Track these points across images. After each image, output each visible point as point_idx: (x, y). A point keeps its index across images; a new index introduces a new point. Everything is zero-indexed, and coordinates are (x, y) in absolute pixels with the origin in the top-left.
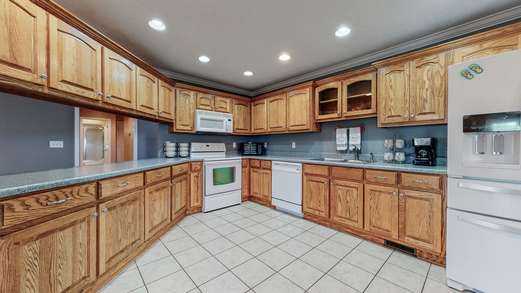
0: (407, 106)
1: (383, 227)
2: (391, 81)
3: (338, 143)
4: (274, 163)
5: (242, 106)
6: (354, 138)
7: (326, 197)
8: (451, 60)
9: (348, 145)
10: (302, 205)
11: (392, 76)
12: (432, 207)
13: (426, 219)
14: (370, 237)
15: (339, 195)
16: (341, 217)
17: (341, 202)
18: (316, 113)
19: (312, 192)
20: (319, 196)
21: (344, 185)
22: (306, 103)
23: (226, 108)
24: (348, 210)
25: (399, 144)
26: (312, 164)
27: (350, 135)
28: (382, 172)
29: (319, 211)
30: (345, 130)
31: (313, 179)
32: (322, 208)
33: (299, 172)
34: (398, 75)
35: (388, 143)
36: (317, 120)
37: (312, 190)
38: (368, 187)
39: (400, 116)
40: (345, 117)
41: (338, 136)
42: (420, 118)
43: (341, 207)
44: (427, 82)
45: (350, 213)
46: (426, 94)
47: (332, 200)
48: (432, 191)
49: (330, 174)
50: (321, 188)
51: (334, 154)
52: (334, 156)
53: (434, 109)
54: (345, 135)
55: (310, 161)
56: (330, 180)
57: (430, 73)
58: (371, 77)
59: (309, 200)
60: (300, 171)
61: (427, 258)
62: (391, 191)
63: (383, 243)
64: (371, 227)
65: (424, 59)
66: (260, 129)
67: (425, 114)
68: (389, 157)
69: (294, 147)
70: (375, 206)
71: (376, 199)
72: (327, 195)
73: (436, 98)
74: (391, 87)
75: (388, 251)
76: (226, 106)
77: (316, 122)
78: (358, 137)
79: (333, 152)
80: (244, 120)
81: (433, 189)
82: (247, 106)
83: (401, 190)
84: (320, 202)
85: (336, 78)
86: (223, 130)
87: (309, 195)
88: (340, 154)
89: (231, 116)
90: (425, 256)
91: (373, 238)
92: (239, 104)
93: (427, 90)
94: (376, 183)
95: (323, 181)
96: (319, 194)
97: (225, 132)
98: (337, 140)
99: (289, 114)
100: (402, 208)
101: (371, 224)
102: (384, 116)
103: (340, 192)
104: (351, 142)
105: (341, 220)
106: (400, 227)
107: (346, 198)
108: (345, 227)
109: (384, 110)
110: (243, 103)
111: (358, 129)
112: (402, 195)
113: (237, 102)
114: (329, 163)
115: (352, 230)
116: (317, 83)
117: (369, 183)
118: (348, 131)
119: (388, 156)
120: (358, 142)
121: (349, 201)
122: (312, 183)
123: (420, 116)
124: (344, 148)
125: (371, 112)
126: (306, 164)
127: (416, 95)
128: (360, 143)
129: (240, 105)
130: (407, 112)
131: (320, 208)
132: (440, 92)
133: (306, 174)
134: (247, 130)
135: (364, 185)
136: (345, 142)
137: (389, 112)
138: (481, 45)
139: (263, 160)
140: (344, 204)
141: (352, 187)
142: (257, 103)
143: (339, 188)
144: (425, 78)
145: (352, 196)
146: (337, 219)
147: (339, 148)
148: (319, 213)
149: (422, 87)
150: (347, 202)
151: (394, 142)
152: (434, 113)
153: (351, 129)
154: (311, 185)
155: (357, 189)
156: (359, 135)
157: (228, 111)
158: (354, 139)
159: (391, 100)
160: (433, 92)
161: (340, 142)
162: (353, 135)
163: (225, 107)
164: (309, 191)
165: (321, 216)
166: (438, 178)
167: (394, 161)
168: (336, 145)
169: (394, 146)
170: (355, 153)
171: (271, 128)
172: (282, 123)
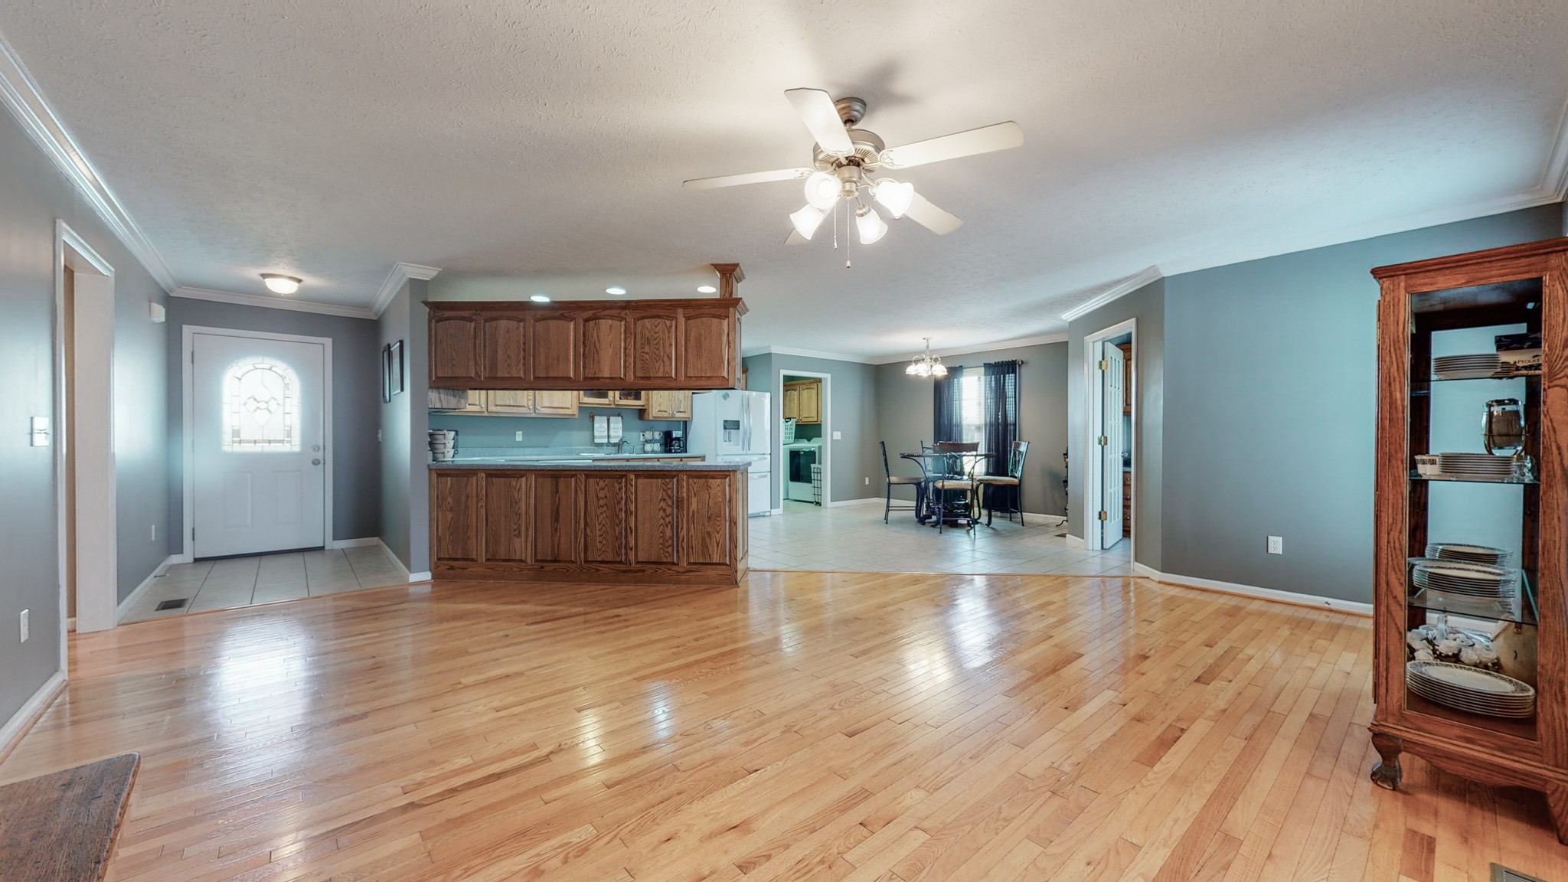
0: (671, 404)
3: (596, 434)
6: (615, 429)
9: (609, 436)
25: (658, 436)
27: (611, 425)
30: (605, 418)
35: (648, 435)
36: (580, 403)
39: (666, 412)
40: (617, 404)
41: (596, 425)
42: (678, 415)
46: (681, 397)
51: (590, 447)
53: (686, 409)
54: (605, 425)
67: (681, 412)
69: (521, 439)
73: (686, 402)
77: (579, 405)
78: (620, 428)
79: (586, 446)
88: (598, 447)
98: (595, 430)
104: (612, 433)
111: (620, 418)
118: (608, 420)
120: (620, 433)
123: (678, 413)
124: (605, 441)
125: (640, 404)
128: (622, 436)
130: (671, 409)
132: (688, 398)
136: (605, 433)
137: (659, 407)
147: (597, 441)
151: (654, 434)
152: (685, 412)
153: (612, 419)
156: (621, 425)
160: (684, 396)
161: (599, 433)
162: (614, 425)
168: (593, 437)
169: (653, 437)
170: (619, 446)
171: (496, 405)
172: (526, 400)
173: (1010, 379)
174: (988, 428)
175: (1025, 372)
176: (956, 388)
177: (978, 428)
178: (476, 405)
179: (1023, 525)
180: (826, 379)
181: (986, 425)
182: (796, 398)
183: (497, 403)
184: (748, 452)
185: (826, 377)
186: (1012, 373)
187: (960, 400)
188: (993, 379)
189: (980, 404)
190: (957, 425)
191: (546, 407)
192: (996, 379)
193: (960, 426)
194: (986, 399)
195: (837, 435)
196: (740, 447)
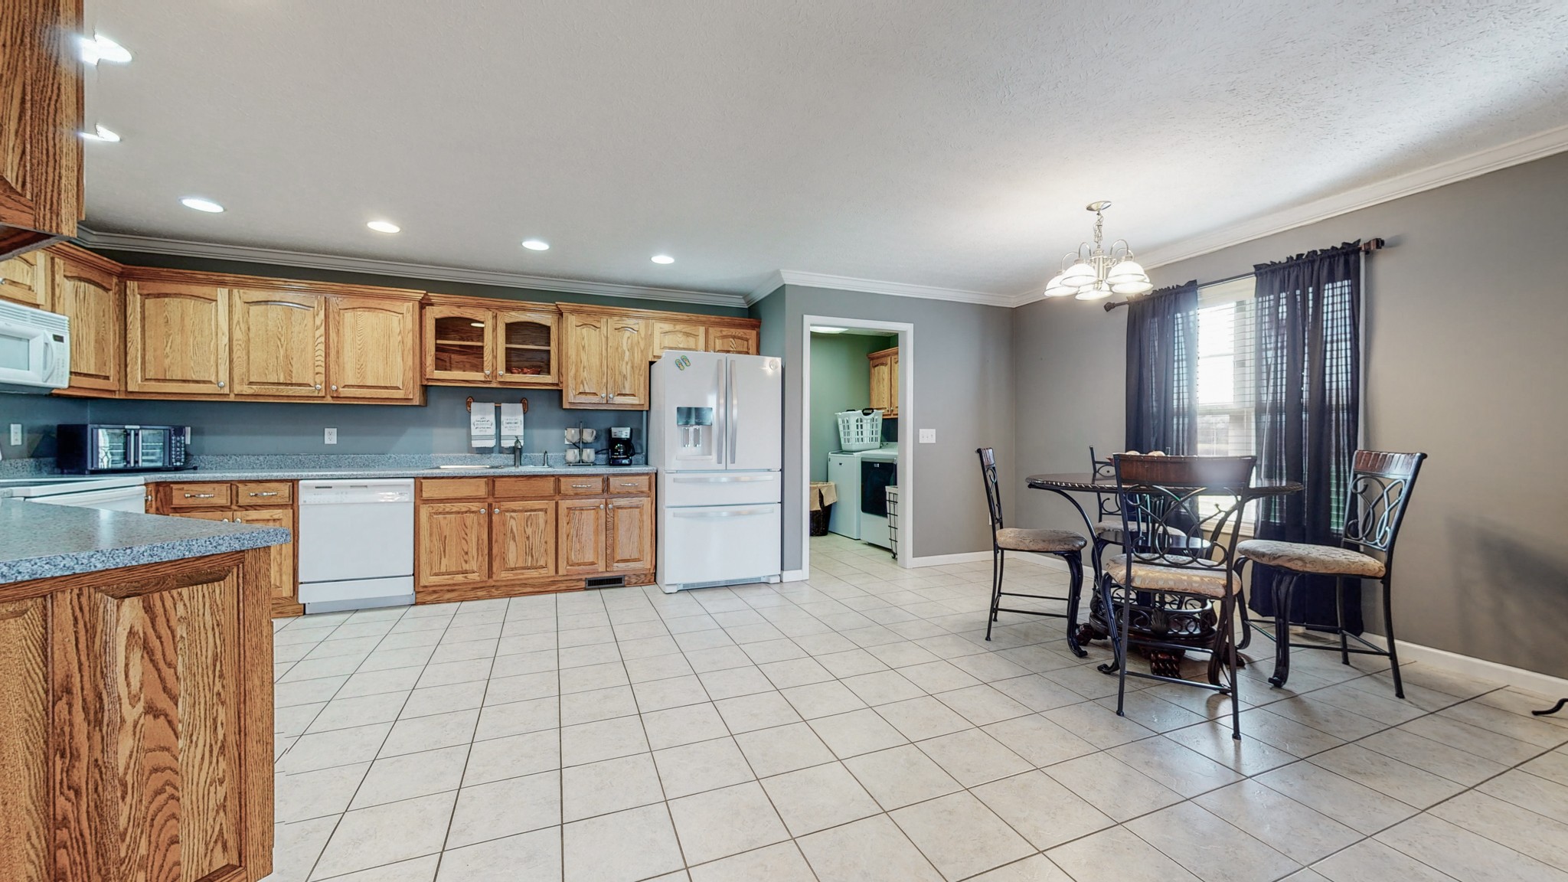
0: (605, 380)
1: (586, 561)
2: (583, 338)
3: (474, 432)
4: (307, 487)
5: (92, 287)
6: (510, 423)
7: (482, 540)
8: (650, 333)
9: (499, 437)
10: (413, 575)
11: (585, 331)
12: (641, 514)
13: (637, 531)
14: (563, 586)
15: (512, 529)
16: (516, 569)
17: (515, 541)
18: (428, 364)
19: (445, 537)
20: (463, 541)
21: (521, 508)
22: (400, 337)
23: (30, 288)
24: (530, 552)
25: (588, 435)
26: (443, 478)
27: (503, 418)
28: (584, 479)
29: (465, 572)
30: (491, 406)
31: (447, 510)
32: (473, 565)
33: (407, 500)
34: (592, 331)
35: (572, 434)
36: (428, 379)
37: (447, 532)
38: (564, 504)
39: (595, 394)
40: (500, 382)
41: (474, 418)
42: (619, 400)
43: (515, 551)
44: (627, 353)
45: (532, 556)
46: (626, 369)
47: (496, 541)
48: (641, 495)
49: (492, 492)
50: (468, 524)
51: (464, 455)
52: (463, 461)
53: (635, 390)
54: (492, 418)
55: (430, 471)
56: (490, 505)
57: (630, 341)
58: (550, 321)
59: (436, 558)
60: (409, 496)
61: (636, 583)
62: (597, 505)
63: (584, 586)
64: (568, 567)
65: (623, 320)
66: (184, 381)
67: (625, 395)
68: (589, 456)
69: (334, 441)
70: (575, 533)
71: (577, 521)
72: (485, 537)
73: (636, 377)
74: (584, 347)
75: (595, 594)
76: (32, 279)
77: (425, 383)
78: (519, 423)
79: (463, 452)
80: (100, 342)
81: (642, 492)
82: (107, 290)
83: (609, 500)
84: (467, 553)
85: (480, 301)
86: (33, 376)
87: (437, 544)
88: (480, 455)
89: (61, 323)
90: (634, 581)
91: (568, 585)
92: (80, 279)
93: (627, 363)
94: (577, 495)
95: (474, 509)
96: (464, 538)
97: (40, 382)
98: (472, 426)
99: (338, 352)
100: (610, 525)
101: (568, 563)
102: (574, 392)
103: (513, 522)
104: (504, 432)
105: (516, 574)
106: (608, 552)
107: (525, 532)
108: (520, 585)
109: (574, 381)
110: (95, 276)
111: (520, 406)
112: (610, 506)
113: (74, 271)
114: (489, 473)
115: (533, 586)
116: (431, 298)
117: (566, 497)
118: (498, 409)
119: (572, 455)
120: (520, 431)
121: (531, 536)
122: (445, 518)
123: (619, 397)
124: (491, 443)
125: (550, 382)
126: (424, 478)
127: (615, 367)
128: (522, 434)
129: (83, 284)
130: (605, 389)
131: (466, 567)
132: (640, 370)
133: (427, 501)
134: (107, 378)
135: (557, 503)
136: (492, 431)
137: (581, 386)
138: (675, 325)
139: (245, 482)
140: (521, 543)
141: (535, 510)
142: (164, 291)
143: (511, 517)
144: (625, 348)
145: (538, 525)
146: (506, 575)
147: (476, 444)
148: (466, 577)
149: (622, 358)
150: (528, 538)
151: (581, 433)
152: (633, 395)
153: (504, 406)
154: (443, 523)
155: (546, 511)
156: (521, 417)
157: (40, 300)
158: (510, 425)
159: (584, 368)
160: (632, 367)
161: (481, 431)
162: (509, 418)
163: (28, 283)
164: (435, 538)
165: (471, 581)
166: (647, 477)
167: (581, 463)
168: (469, 437)
169: (581, 438)
170: (516, 451)
171: (251, 383)
172: (311, 375)
173: (1335, 297)
174: (1267, 418)
175: (1384, 270)
176: (1179, 333)
177: (1237, 418)
178: (210, 382)
179: (1400, 694)
180: (904, 332)
181: (1259, 411)
182: (886, 376)
183: (252, 379)
184: (730, 466)
185: (905, 329)
186: (1346, 277)
187: (1191, 359)
188: (1283, 301)
189: (1241, 364)
190: (1181, 413)
191: (353, 386)
192: (1292, 302)
193: (1189, 414)
194: (1260, 350)
195: (928, 436)
196: (714, 457)
